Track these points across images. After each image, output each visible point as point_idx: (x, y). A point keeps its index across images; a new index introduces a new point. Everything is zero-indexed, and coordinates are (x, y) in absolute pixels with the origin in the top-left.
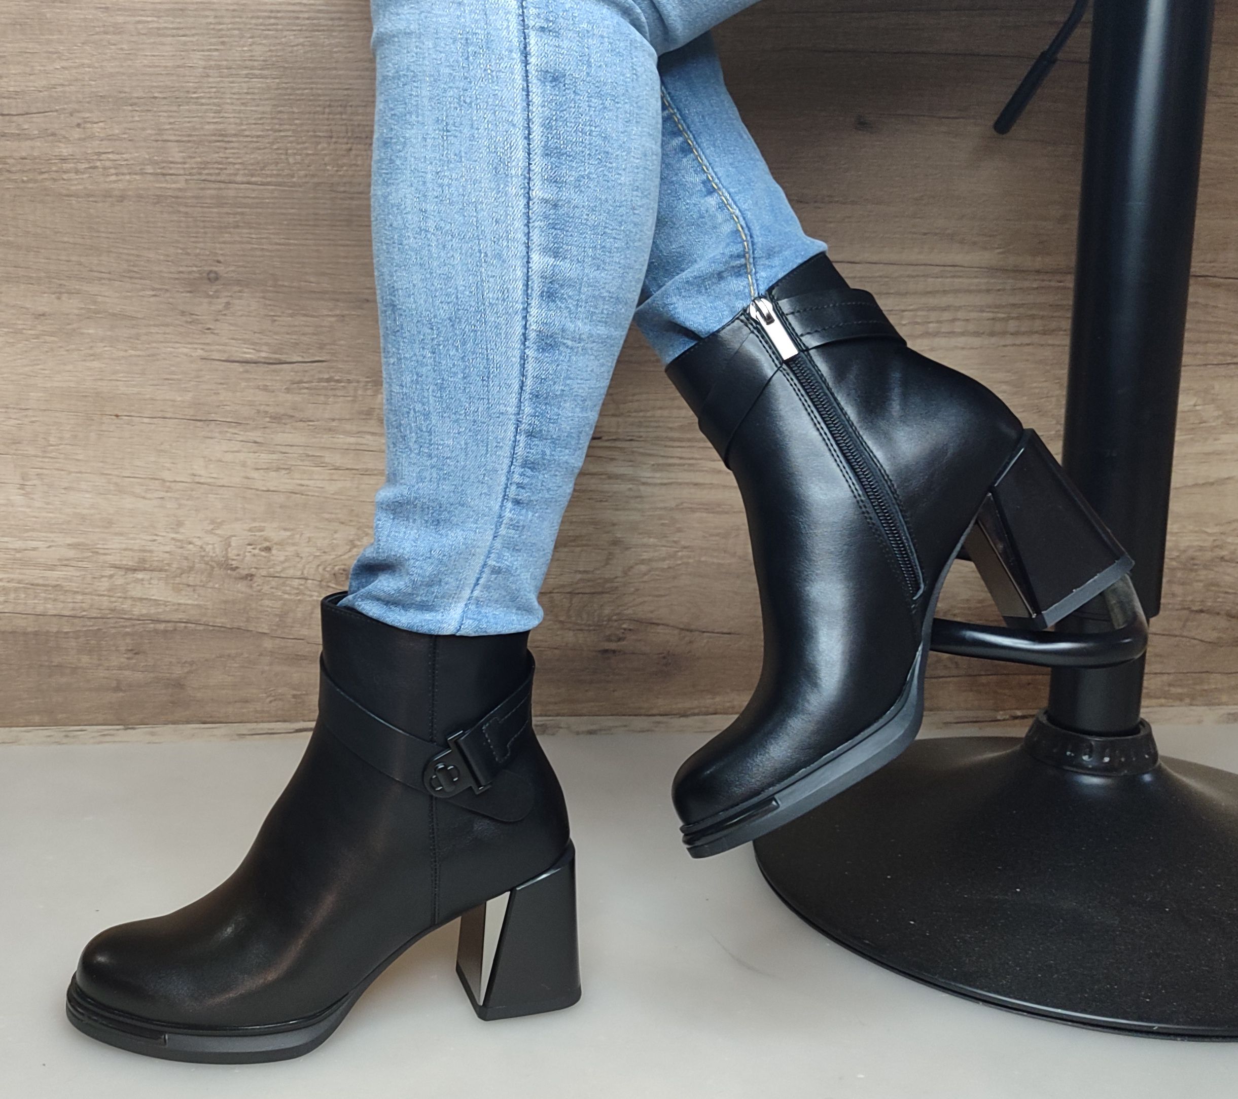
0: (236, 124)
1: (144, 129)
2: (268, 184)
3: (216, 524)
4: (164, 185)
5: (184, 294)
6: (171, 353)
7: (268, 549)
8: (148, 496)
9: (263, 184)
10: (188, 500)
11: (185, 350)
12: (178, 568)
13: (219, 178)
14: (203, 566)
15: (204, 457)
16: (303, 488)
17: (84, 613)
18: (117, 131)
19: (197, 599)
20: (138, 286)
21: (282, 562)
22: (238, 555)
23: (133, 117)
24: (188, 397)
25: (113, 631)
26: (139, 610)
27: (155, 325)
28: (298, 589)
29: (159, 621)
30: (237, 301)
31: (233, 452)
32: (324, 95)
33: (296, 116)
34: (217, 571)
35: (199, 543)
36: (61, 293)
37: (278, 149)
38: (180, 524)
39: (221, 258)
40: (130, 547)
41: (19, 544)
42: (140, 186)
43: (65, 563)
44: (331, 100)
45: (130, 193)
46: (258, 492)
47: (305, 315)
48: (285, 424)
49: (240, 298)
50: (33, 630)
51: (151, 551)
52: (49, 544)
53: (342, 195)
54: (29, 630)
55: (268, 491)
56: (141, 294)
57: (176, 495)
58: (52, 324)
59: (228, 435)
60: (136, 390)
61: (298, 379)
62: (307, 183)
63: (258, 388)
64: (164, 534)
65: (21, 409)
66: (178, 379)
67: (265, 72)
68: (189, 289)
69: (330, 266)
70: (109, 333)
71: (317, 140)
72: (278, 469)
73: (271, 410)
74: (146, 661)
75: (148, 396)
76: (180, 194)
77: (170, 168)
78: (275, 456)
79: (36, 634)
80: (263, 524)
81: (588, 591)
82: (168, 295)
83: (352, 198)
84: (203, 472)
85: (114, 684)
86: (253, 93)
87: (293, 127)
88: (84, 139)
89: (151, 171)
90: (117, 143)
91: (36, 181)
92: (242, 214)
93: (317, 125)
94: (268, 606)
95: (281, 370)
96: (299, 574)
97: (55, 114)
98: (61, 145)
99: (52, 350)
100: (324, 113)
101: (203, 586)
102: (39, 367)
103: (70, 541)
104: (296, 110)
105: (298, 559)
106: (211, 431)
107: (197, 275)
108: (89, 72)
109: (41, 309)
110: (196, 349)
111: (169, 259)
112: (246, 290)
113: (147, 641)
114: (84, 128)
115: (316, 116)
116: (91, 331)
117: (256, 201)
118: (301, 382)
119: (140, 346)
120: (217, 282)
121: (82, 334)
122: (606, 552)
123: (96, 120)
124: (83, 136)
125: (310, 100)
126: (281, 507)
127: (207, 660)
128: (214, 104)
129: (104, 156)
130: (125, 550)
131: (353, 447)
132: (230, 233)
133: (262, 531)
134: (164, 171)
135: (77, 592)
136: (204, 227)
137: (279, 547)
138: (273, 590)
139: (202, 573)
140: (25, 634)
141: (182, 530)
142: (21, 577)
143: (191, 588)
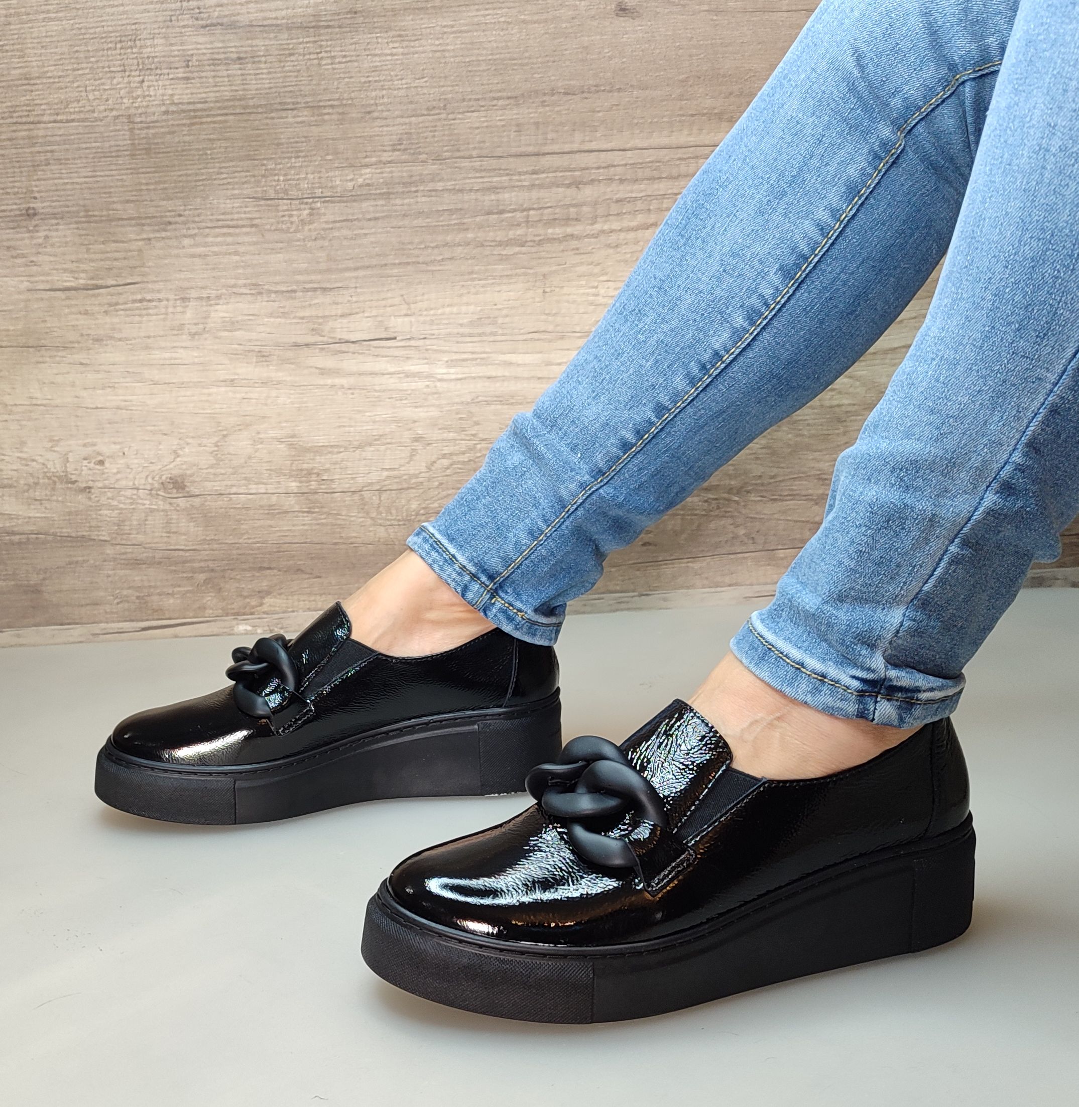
0: (38, 67)
2: (73, 121)
3: (55, 441)
5: (8, 231)
7: (101, 463)
9: (68, 121)
10: (28, 420)
11: (13, 283)
12: (25, 484)
13: (29, 120)
14: (46, 481)
15: (38, 381)
16: (127, 403)
19: (44, 512)
21: (115, 475)
22: (76, 470)
24: (20, 326)
28: (131, 498)
29: (13, 533)
30: (54, 234)
31: (63, 374)
32: (114, 32)
33: (91, 54)
34: (59, 486)
35: (41, 460)
37: (78, 87)
38: (23, 443)
39: (36, 195)
44: (120, 36)
46: (88, 410)
47: (115, 241)
48: (106, 345)
49: (57, 230)
53: (139, 125)
55: (97, 408)
57: (17, 417)
59: (58, 359)
61: (114, 301)
62: (107, 116)
63: (80, 313)
64: (11, 454)
66: (10, 311)
67: (60, 15)
68: (11, 226)
69: (134, 193)
71: (112, 74)
72: (103, 388)
73: (93, 332)
78: (100, 376)
80: (95, 440)
81: (395, 487)
83: (148, 128)
84: (38, 395)
86: (51, 36)
87: (90, 65)
92: (52, 151)
93: (112, 60)
94: (106, 515)
95: (99, 295)
96: (131, 485)
100: (116, 49)
101: (48, 500)
104: (90, 48)
105: (129, 470)
106: (42, 356)
107: (18, 213)
110: (23, 281)
112: (62, 223)
115: (109, 53)
117: (64, 138)
118: (118, 304)
120: (37, 217)
122: (409, 448)
125: (102, 38)
126: (109, 423)
127: (58, 568)
128: (18, 50)
131: (168, 362)
132: (43, 170)
133: (95, 446)
136: (20, 167)
137: (111, 459)
138: (110, 501)
139: (46, 488)
141: (25, 449)
143: (38, 503)
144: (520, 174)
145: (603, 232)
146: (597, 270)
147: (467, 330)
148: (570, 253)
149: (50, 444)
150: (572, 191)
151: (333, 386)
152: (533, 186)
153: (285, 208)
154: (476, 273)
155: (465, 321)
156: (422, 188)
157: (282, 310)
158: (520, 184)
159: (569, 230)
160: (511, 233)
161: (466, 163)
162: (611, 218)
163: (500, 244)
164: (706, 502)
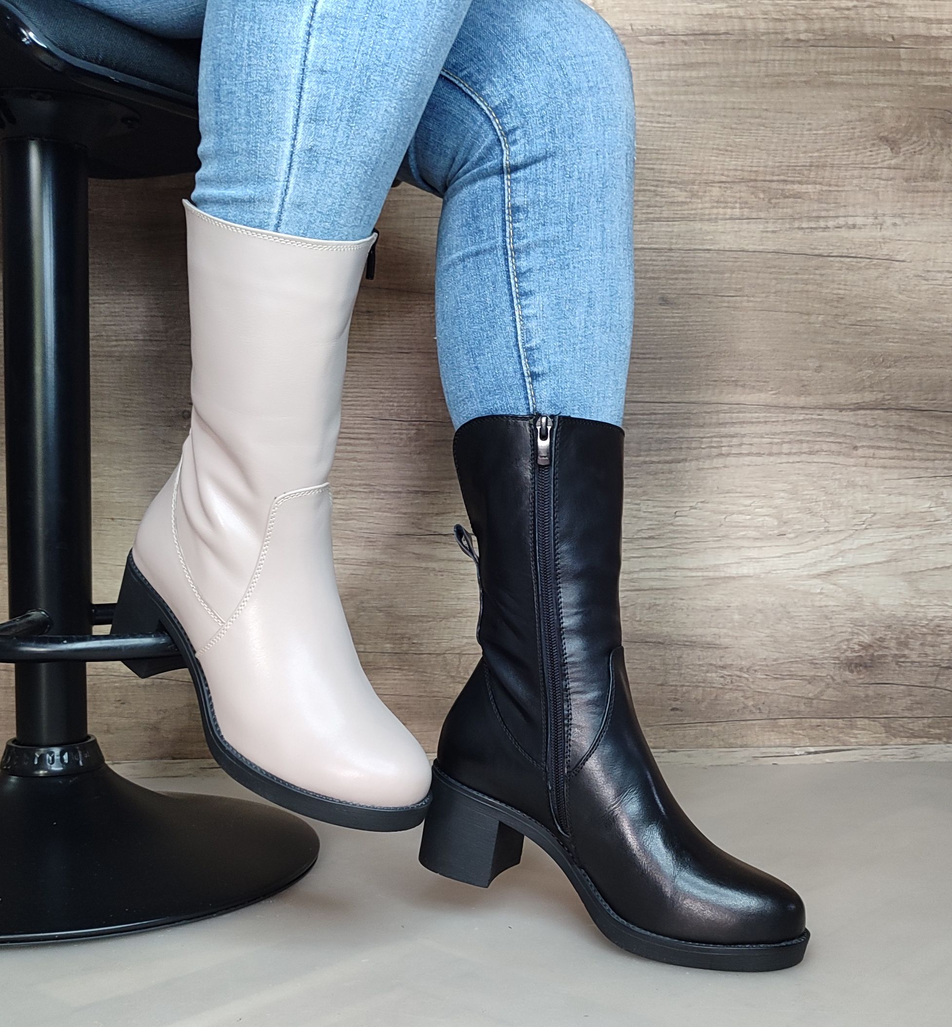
4: (151, 348)
5: (164, 428)
6: (154, 471)
11: (164, 469)
18: (117, 310)
20: (131, 422)
23: (130, 299)
25: (105, 685)
27: (143, 451)
42: (134, 349)
45: (126, 354)
56: (133, 427)
60: (127, 499)
68: (169, 424)
70: (108, 457)
74: (130, 709)
76: (163, 355)
82: (153, 428)
85: (105, 728)
89: (142, 338)
90: (118, 318)
107: (174, 414)
111: (154, 402)
113: (130, 694)
119: (130, 466)
129: (107, 328)
134: (152, 338)
145: (645, 462)
146: (640, 491)
151: (426, 569)
153: (397, 427)
157: (388, 506)
162: (652, 452)
164: (722, 677)
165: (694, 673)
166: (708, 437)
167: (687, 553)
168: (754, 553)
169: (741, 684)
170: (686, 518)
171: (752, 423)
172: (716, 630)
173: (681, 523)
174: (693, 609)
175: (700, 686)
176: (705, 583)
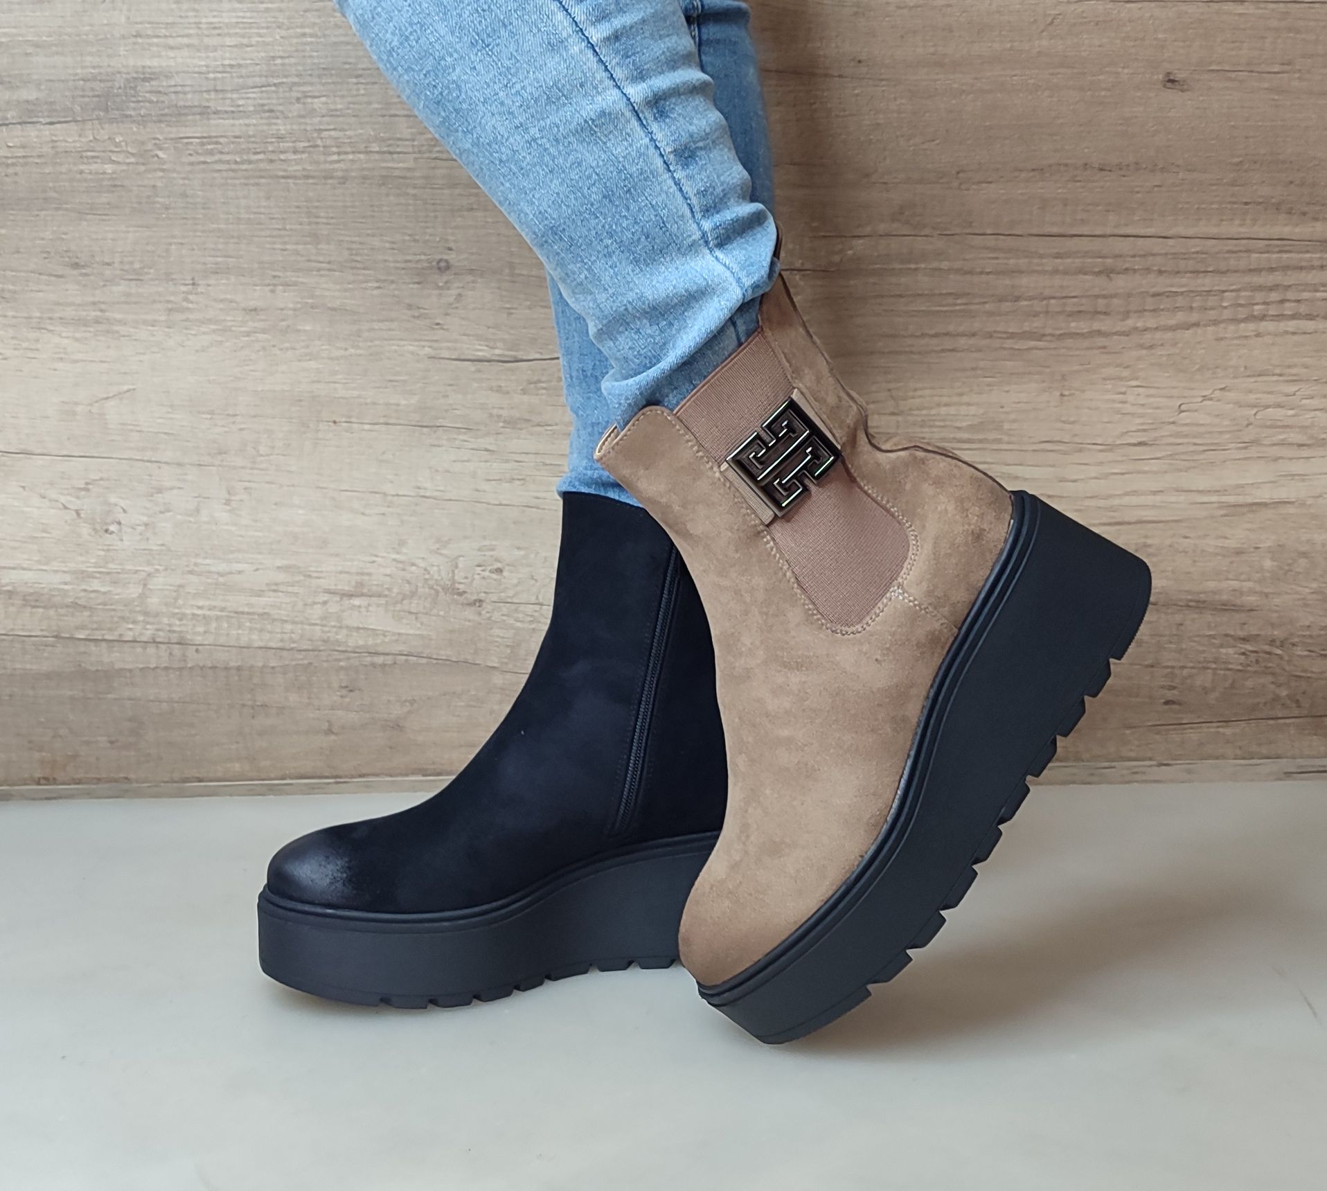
1: (369, 103)
3: (442, 543)
4: (390, 165)
5: (411, 286)
6: (396, 351)
7: (499, 571)
8: (367, 512)
10: (411, 515)
11: (411, 348)
12: (398, 593)
14: (427, 590)
15: (430, 468)
16: (540, 500)
17: (294, 645)
18: (339, 107)
19: (419, 629)
20: (361, 278)
21: (517, 585)
23: (358, 90)
24: (414, 400)
25: (325, 665)
26: (356, 640)
27: (379, 321)
28: (532, 616)
29: (377, 654)
30: (470, 293)
31: (462, 462)
34: (442, 597)
35: (422, 564)
36: (275, 285)
38: (402, 543)
39: (452, 245)
40: (347, 570)
41: (223, 567)
42: (365, 166)
43: (274, 588)
45: (353, 174)
46: (490, 506)
48: (520, 429)
49: (473, 289)
50: (236, 665)
51: (369, 574)
52: (255, 567)
54: (232, 664)
55: (500, 505)
56: (364, 285)
57: (398, 512)
58: (263, 320)
59: (457, 442)
60: (356, 393)
61: (535, 378)
63: (491, 389)
64: (385, 555)
65: (229, 415)
66: (404, 381)
68: (416, 281)
70: (327, 330)
72: (512, 480)
73: (504, 413)
74: (362, 699)
75: (369, 401)
76: (408, 174)
77: (398, 146)
78: (508, 466)
79: (239, 669)
80: (494, 543)
82: (393, 286)
84: (428, 485)
85: (325, 726)
88: (303, 117)
89: (377, 149)
90: (341, 119)
91: (250, 162)
94: (498, 636)
95: (516, 369)
96: (533, 599)
97: (273, 88)
98: (279, 121)
99: (264, 348)
101: (426, 614)
102: (248, 368)
103: (279, 563)
105: (533, 582)
106: (438, 439)
107: (426, 265)
108: (312, 42)
109: (252, 304)
110: (424, 347)
111: (395, 246)
112: (479, 280)
113: (362, 677)
114: (304, 104)
116: (307, 328)
118: (540, 381)
119: (361, 344)
120: (448, 272)
121: (298, 331)
123: (316, 94)
124: (302, 113)
126: (514, 523)
127: (429, 698)
129: (325, 134)
130: (341, 572)
132: (463, 217)
133: (493, 550)
134: (391, 149)
135: (286, 621)
136: (435, 211)
137: (511, 568)
138: (504, 618)
139: (426, 599)
140: (227, 669)
141: (405, 550)
142: (223, 604)
143: (413, 617)
144: (1041, 256)
145: (1136, 329)
146: (1126, 373)
147: (966, 436)
148: (1096, 352)
149: (437, 546)
150: (1101, 281)
152: (1056, 272)
154: (982, 369)
155: (964, 424)
156: (923, 266)
158: (1039, 268)
159: (1096, 326)
160: (1026, 324)
161: (978, 240)
162: (1146, 313)
163: (1012, 336)
164: (1243, 654)
165: (1201, 648)
166: (1232, 291)
167: (1195, 467)
168: (1296, 467)
169: (1270, 665)
170: (1196, 413)
171: (1301, 268)
172: (1235, 584)
173: (1188, 421)
174: (1203, 551)
175: (1208, 668)
176: (1223, 512)
